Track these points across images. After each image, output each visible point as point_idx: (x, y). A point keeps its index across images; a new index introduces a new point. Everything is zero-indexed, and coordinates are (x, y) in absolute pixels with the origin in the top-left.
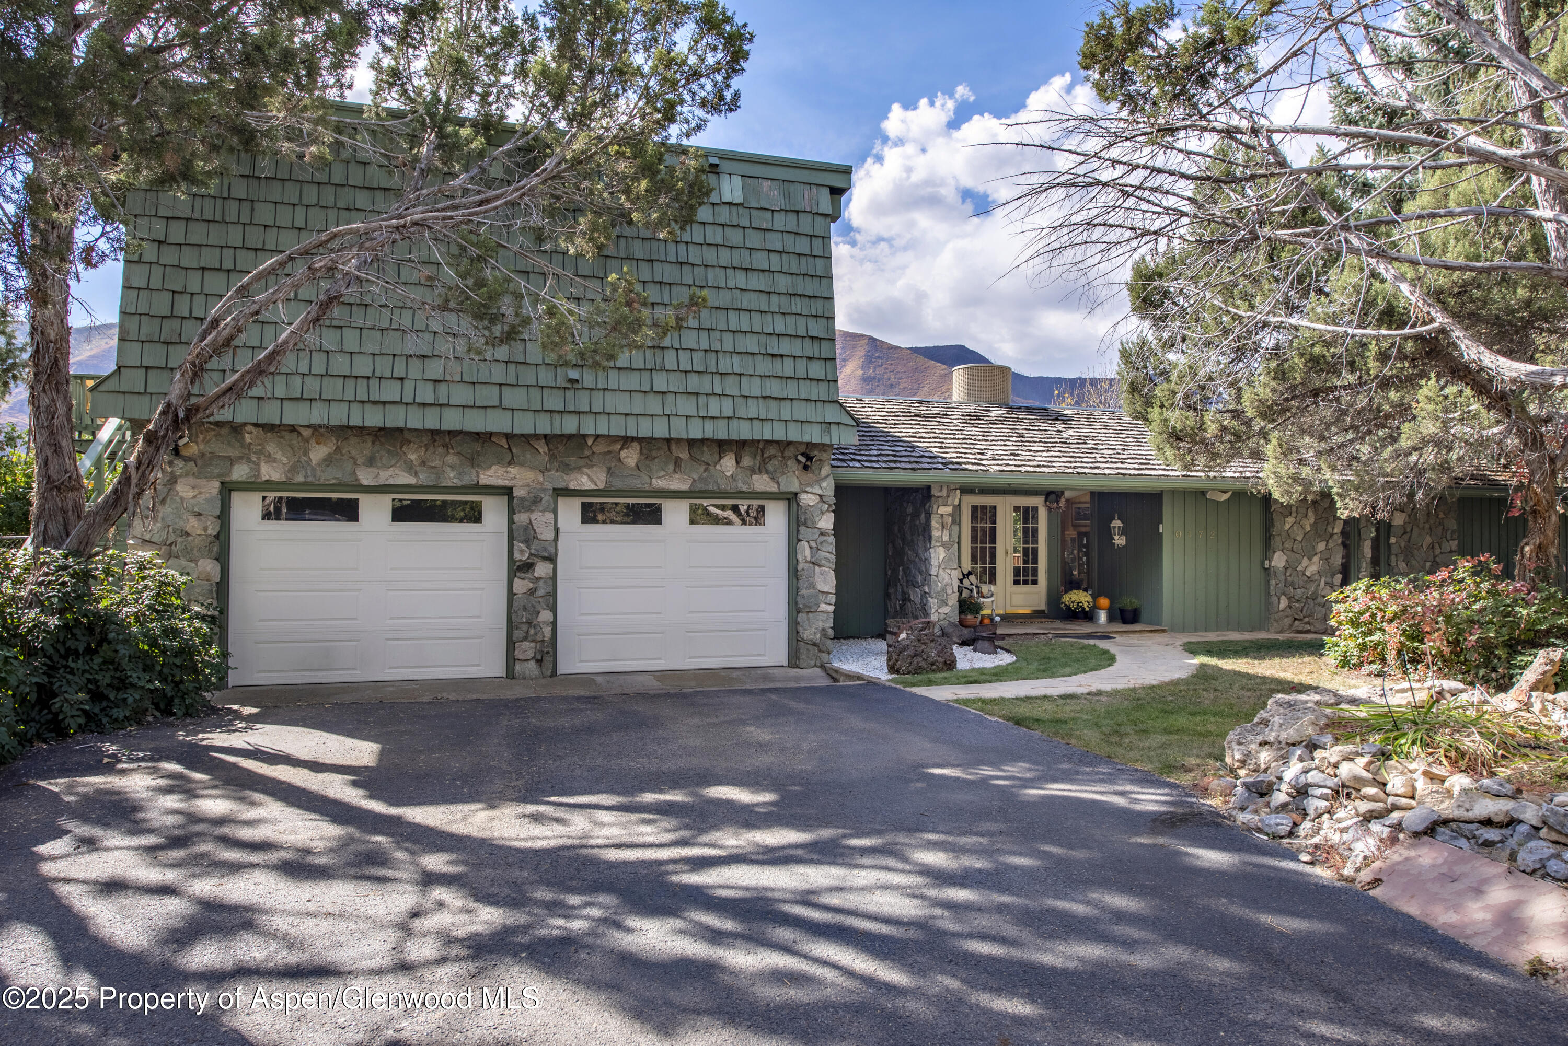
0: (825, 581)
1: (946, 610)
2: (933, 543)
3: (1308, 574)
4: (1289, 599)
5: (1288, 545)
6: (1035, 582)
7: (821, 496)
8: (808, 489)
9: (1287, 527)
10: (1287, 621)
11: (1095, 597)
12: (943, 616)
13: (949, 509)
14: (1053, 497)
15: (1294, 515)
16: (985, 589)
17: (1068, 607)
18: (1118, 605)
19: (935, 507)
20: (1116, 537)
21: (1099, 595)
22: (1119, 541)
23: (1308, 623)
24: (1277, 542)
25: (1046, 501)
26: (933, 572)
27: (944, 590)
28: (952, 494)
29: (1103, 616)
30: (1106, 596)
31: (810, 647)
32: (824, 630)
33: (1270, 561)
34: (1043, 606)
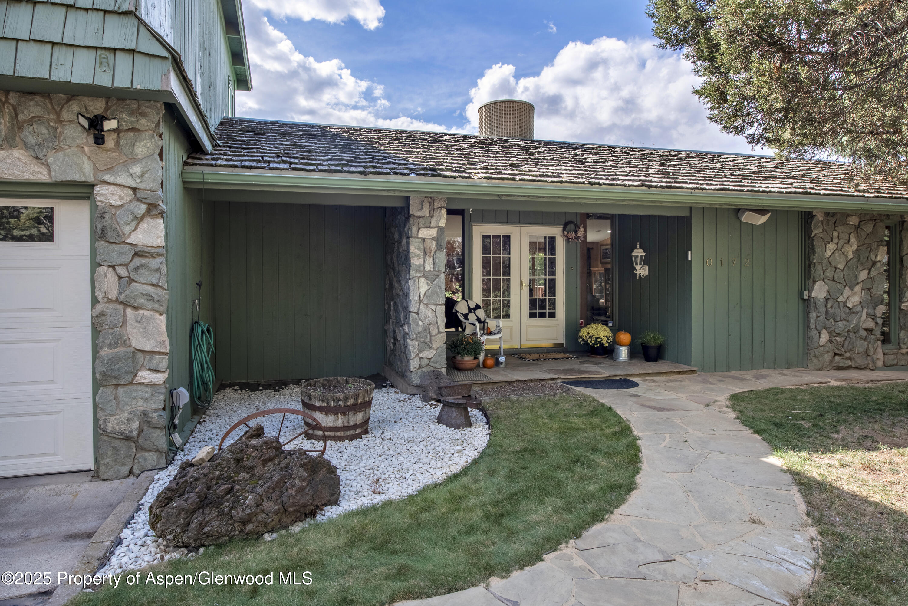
0: (146, 334)
1: (429, 354)
2: (413, 273)
3: (850, 305)
4: (830, 333)
5: (829, 274)
6: (552, 315)
7: (134, 190)
8: (107, 178)
9: (828, 253)
10: (828, 357)
11: (615, 330)
12: (425, 362)
13: (433, 232)
14: (571, 227)
15: (836, 241)
16: (492, 324)
17: (586, 342)
18: (640, 341)
19: (414, 229)
20: (638, 267)
21: (620, 329)
22: (642, 271)
23: (850, 358)
24: (818, 270)
25: (564, 230)
26: (413, 308)
27: (427, 329)
28: (436, 213)
29: (623, 353)
30: (627, 331)
31: (117, 443)
32: (145, 414)
33: (810, 292)
34: (561, 340)
